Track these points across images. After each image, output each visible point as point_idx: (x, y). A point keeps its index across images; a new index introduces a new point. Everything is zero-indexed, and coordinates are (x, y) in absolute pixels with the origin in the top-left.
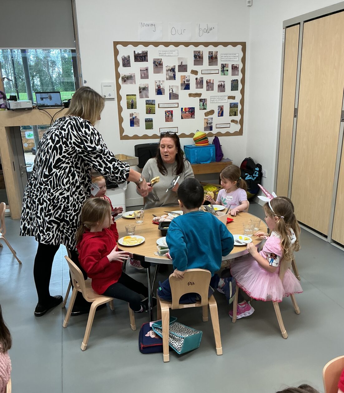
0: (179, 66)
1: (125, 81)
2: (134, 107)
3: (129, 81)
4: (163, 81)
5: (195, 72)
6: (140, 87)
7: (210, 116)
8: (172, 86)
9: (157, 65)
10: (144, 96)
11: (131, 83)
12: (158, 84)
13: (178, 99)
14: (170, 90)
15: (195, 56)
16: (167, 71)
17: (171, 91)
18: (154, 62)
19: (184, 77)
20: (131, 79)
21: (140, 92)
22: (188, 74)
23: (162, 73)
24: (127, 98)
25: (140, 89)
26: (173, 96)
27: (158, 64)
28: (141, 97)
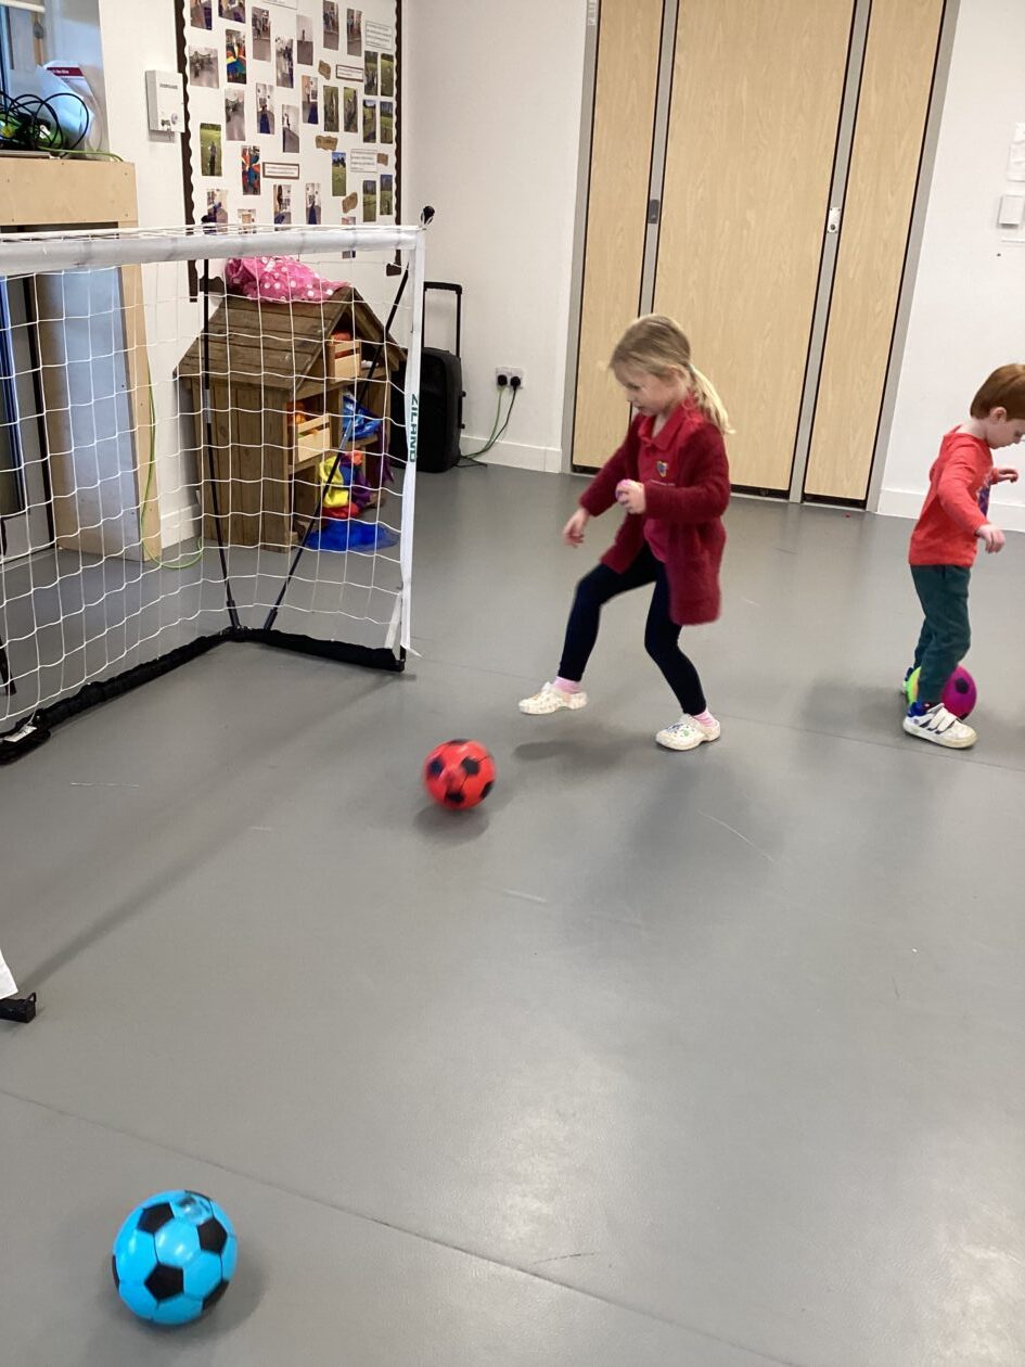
0: (299, 43)
1: (197, 74)
2: (216, 171)
3: (205, 75)
4: (271, 87)
5: (324, 69)
6: (227, 100)
7: (351, 213)
8: (288, 107)
9: (259, 31)
10: (236, 136)
11: (210, 85)
12: (261, 95)
13: (297, 150)
14: (283, 119)
15: (326, 17)
16: (278, 53)
17: (286, 125)
18: (255, 20)
19: (307, 81)
20: (211, 70)
21: (228, 119)
22: (312, 71)
23: (270, 61)
24: (201, 137)
25: (227, 108)
26: (290, 141)
27: (262, 28)
28: (231, 137)
